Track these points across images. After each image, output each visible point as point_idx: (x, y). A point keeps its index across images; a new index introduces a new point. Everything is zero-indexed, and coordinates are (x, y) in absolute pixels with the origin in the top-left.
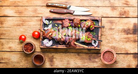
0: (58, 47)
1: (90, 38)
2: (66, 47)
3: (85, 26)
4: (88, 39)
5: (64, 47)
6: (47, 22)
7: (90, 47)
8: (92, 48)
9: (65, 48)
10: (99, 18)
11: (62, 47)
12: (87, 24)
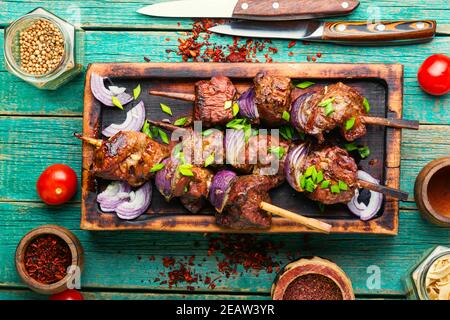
0: (174, 224)
1: (344, 180)
2: (216, 224)
3: (319, 118)
4: (335, 188)
5: (206, 224)
6: (115, 96)
7: (341, 222)
8: (350, 229)
9: (212, 229)
10: (390, 71)
11: (196, 224)
12: (330, 109)
